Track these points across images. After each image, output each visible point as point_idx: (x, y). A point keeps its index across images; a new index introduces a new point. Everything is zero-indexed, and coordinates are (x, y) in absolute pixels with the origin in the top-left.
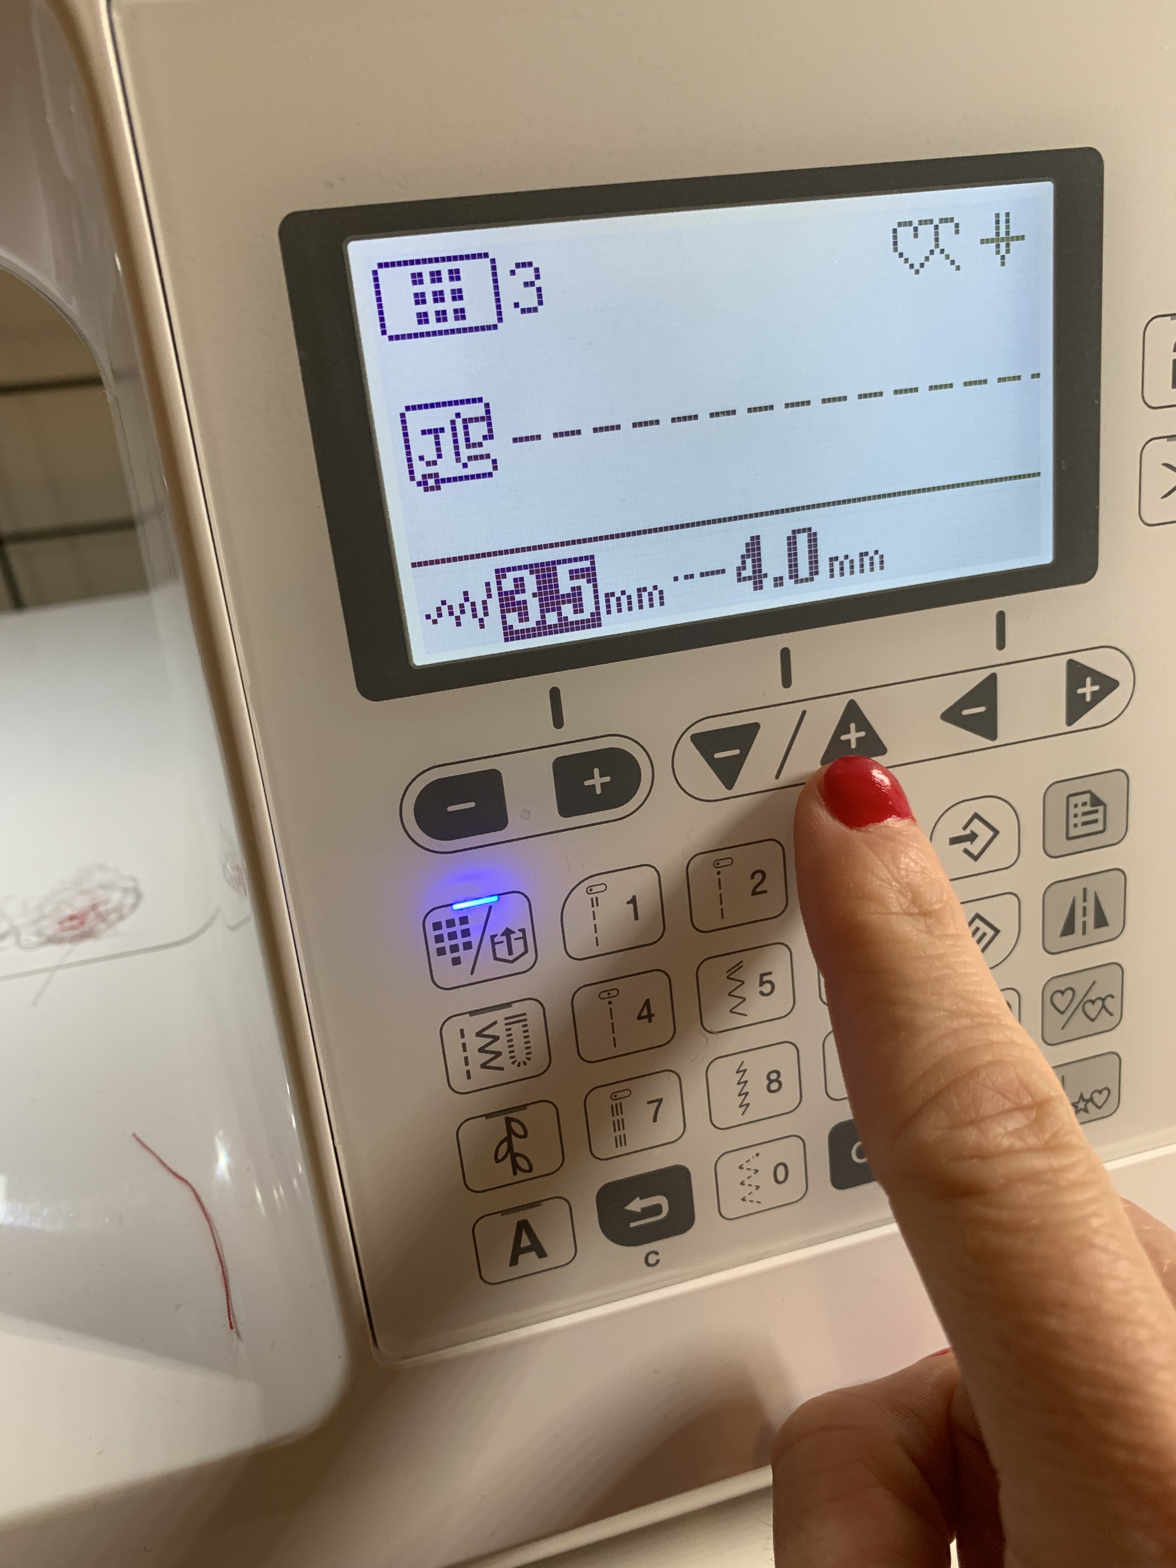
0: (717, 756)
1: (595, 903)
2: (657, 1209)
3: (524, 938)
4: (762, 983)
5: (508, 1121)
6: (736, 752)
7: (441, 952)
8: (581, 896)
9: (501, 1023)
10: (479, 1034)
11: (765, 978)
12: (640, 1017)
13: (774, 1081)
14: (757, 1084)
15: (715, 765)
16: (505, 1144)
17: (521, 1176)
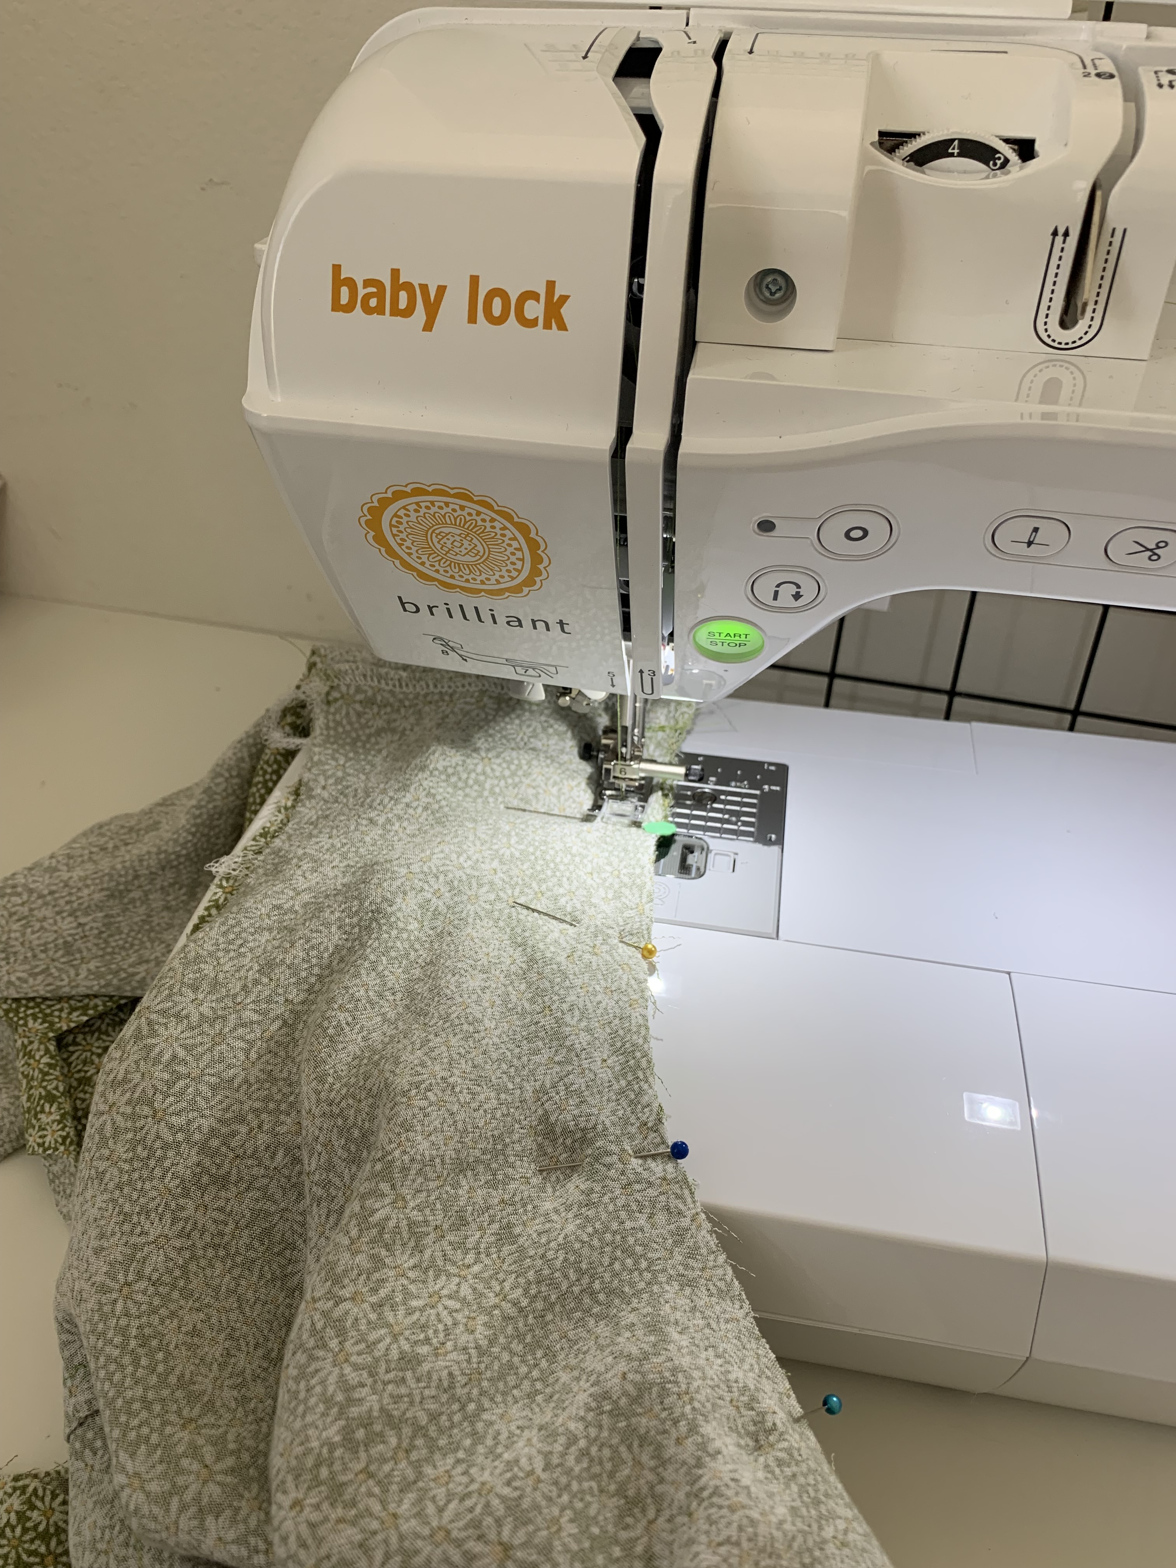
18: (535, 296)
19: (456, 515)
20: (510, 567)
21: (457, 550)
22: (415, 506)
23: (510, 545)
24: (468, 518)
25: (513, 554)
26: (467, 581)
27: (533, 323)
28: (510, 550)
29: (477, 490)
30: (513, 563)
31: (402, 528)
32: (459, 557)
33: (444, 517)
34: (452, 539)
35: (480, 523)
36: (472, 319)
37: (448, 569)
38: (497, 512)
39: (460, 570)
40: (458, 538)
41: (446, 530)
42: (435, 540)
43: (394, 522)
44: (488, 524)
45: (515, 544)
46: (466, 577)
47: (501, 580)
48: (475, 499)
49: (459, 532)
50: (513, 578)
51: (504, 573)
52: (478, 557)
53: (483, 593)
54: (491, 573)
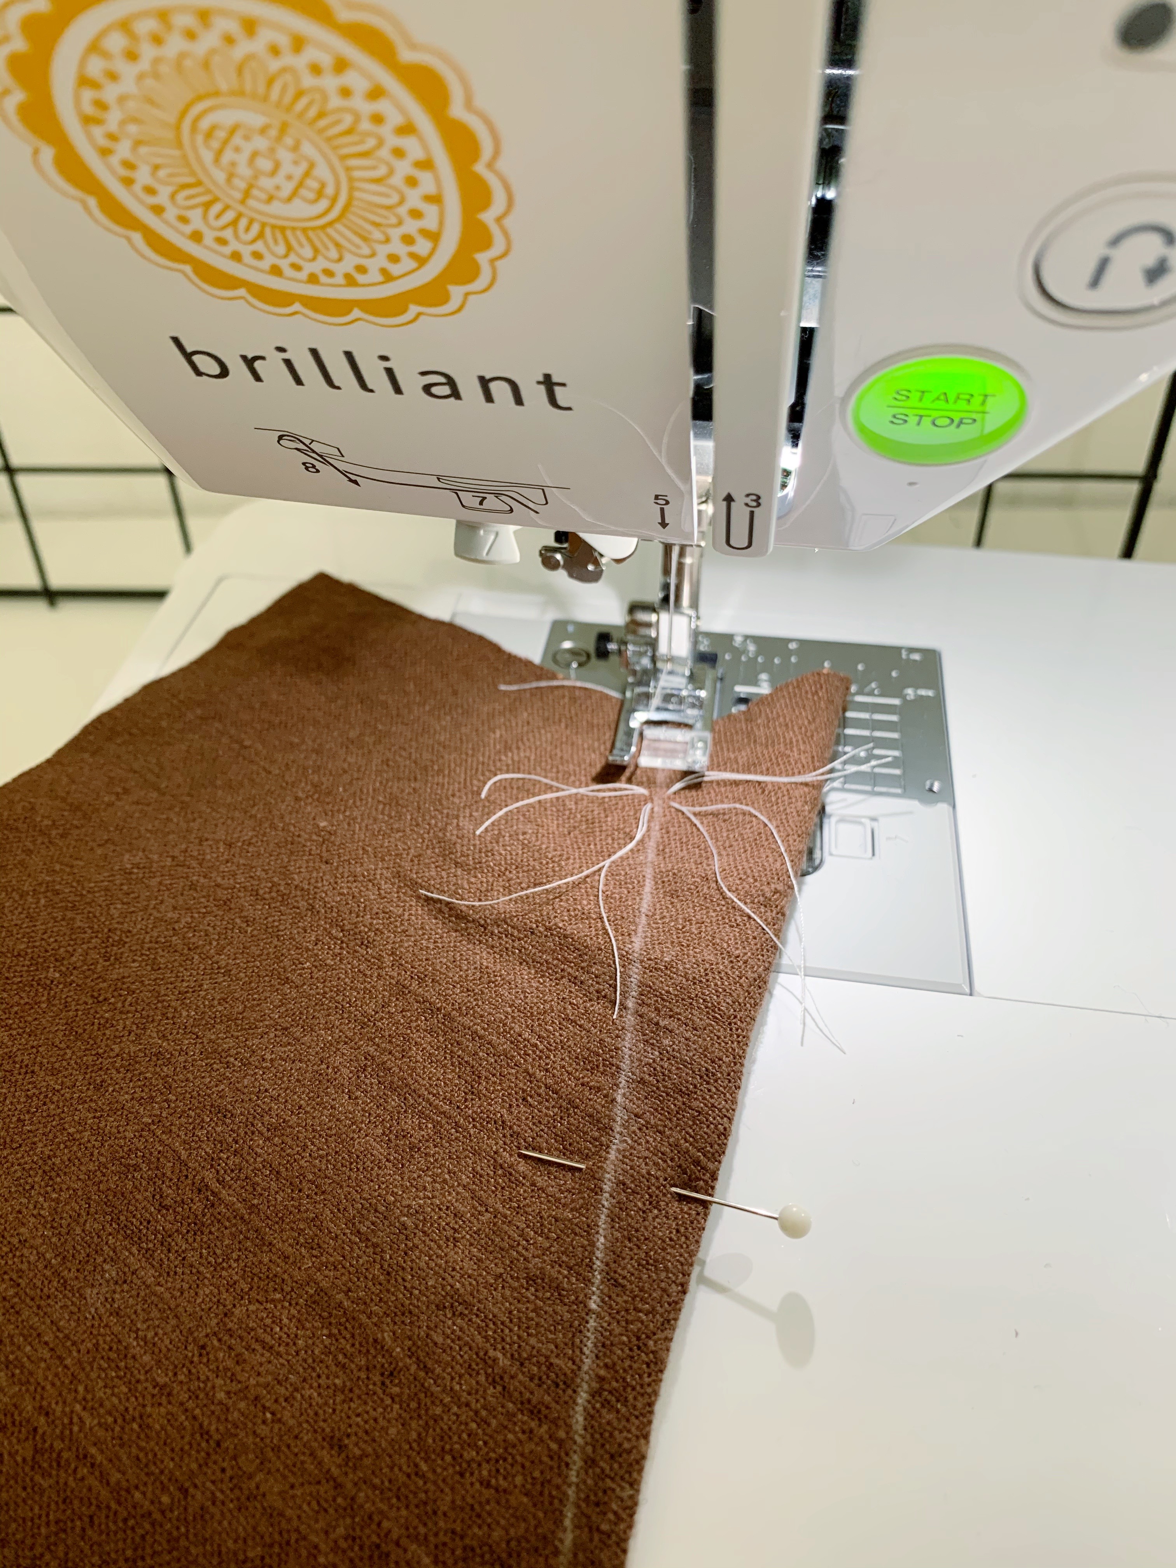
19: (237, 56)
21: (266, 183)
24: (272, 65)
33: (207, 68)
35: (306, 80)
38: (348, 32)
39: (289, 246)
42: (204, 152)
43: (86, 106)
44: (330, 83)
46: (307, 267)
49: (258, 121)
51: (397, 246)
52: (323, 204)
53: (356, 313)
54: (366, 251)
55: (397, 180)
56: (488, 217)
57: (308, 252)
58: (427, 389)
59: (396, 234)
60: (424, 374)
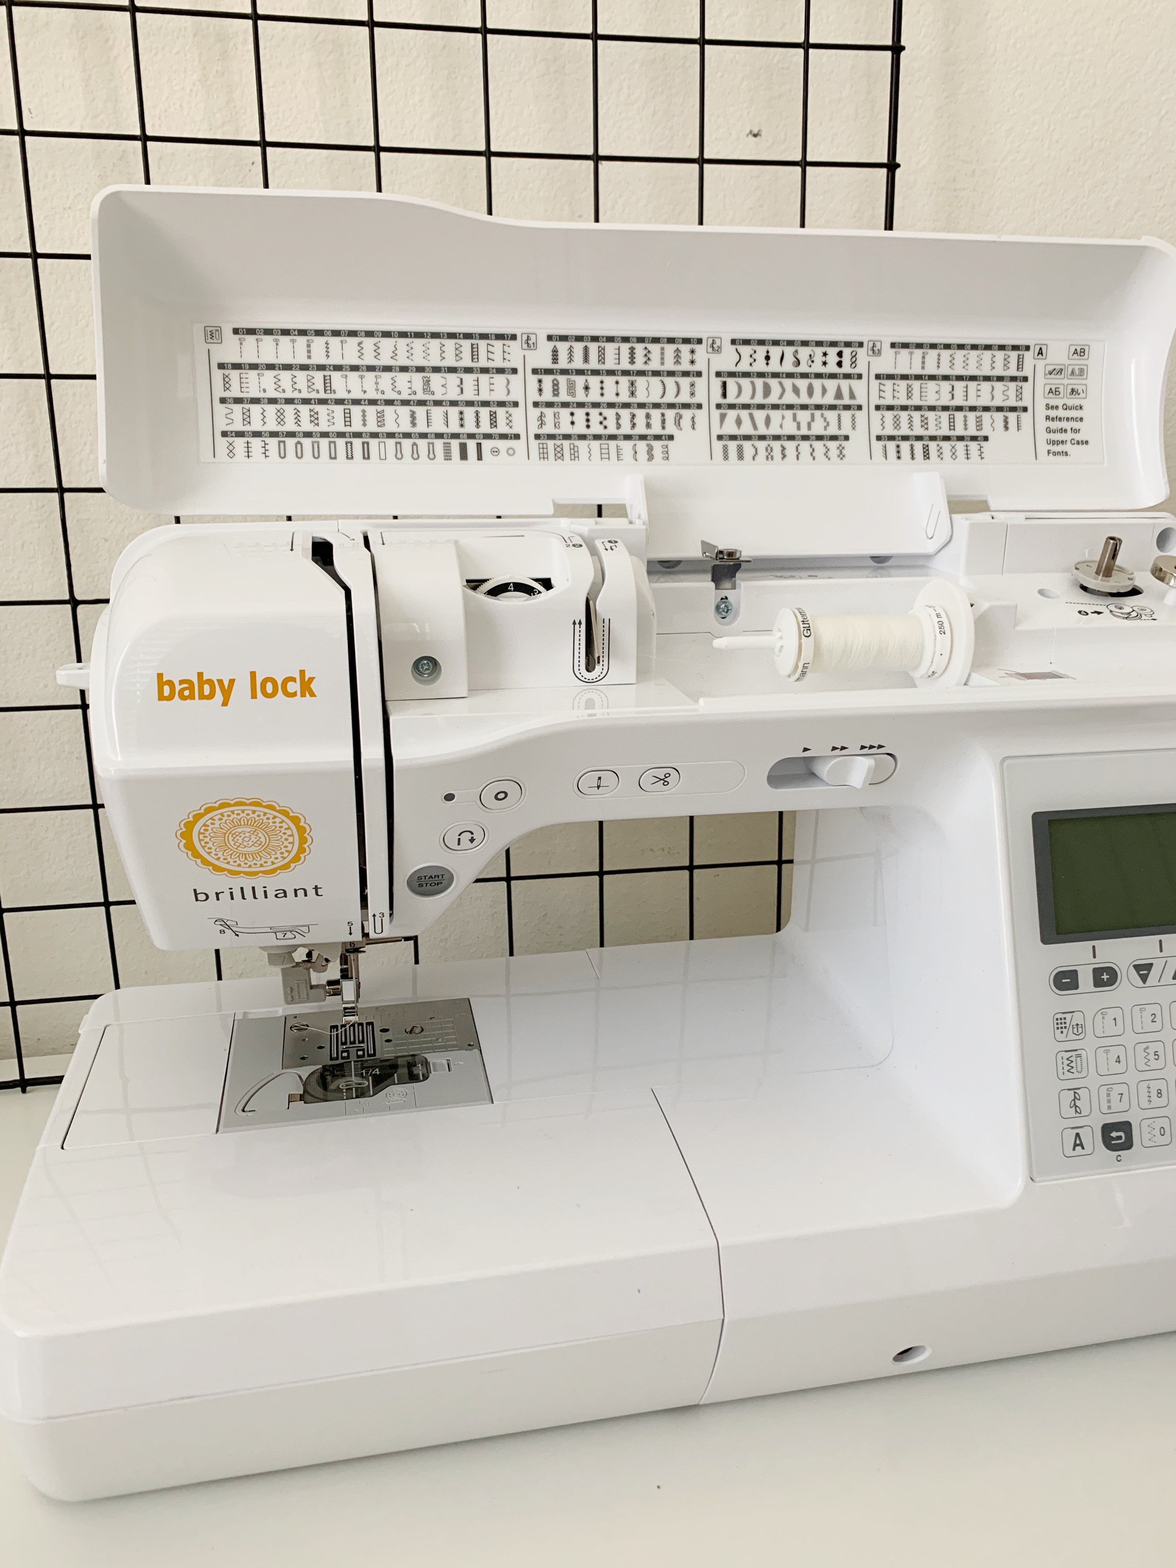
0: (1141, 972)
1: (1103, 1018)
2: (1120, 1138)
3: (1082, 1027)
4: (1155, 1055)
5: (1075, 1093)
6: (1146, 972)
7: (1058, 1028)
8: (1099, 1016)
9: (1074, 1056)
10: (1067, 1059)
11: (1156, 1053)
12: (1116, 1062)
13: (1159, 1093)
14: (1154, 1093)
15: (1140, 975)
16: (1073, 1102)
17: (1078, 1115)
18: (293, 679)
19: (248, 817)
20: (284, 850)
21: (245, 844)
22: (219, 816)
23: (284, 834)
24: (257, 818)
25: (286, 839)
26: (250, 866)
27: (294, 694)
28: (285, 837)
29: (266, 798)
30: (286, 847)
31: (207, 834)
32: (246, 849)
33: (240, 821)
34: (243, 836)
35: (265, 821)
36: (254, 696)
37: (237, 859)
38: (278, 811)
39: (246, 858)
40: (247, 835)
41: (240, 830)
42: (231, 838)
43: (202, 831)
44: (271, 821)
45: (289, 832)
46: (249, 863)
47: (276, 861)
48: (264, 804)
49: (249, 830)
50: (284, 858)
51: (278, 855)
52: (261, 846)
53: (261, 874)
54: (269, 857)
55: (283, 840)
56: (305, 846)
57: (252, 859)
58: (276, 896)
59: (278, 852)
60: (276, 891)
